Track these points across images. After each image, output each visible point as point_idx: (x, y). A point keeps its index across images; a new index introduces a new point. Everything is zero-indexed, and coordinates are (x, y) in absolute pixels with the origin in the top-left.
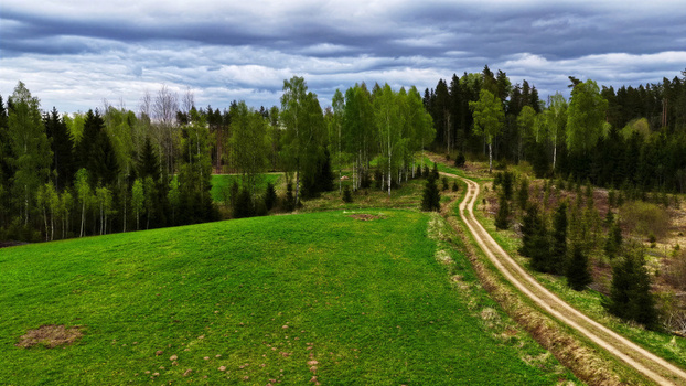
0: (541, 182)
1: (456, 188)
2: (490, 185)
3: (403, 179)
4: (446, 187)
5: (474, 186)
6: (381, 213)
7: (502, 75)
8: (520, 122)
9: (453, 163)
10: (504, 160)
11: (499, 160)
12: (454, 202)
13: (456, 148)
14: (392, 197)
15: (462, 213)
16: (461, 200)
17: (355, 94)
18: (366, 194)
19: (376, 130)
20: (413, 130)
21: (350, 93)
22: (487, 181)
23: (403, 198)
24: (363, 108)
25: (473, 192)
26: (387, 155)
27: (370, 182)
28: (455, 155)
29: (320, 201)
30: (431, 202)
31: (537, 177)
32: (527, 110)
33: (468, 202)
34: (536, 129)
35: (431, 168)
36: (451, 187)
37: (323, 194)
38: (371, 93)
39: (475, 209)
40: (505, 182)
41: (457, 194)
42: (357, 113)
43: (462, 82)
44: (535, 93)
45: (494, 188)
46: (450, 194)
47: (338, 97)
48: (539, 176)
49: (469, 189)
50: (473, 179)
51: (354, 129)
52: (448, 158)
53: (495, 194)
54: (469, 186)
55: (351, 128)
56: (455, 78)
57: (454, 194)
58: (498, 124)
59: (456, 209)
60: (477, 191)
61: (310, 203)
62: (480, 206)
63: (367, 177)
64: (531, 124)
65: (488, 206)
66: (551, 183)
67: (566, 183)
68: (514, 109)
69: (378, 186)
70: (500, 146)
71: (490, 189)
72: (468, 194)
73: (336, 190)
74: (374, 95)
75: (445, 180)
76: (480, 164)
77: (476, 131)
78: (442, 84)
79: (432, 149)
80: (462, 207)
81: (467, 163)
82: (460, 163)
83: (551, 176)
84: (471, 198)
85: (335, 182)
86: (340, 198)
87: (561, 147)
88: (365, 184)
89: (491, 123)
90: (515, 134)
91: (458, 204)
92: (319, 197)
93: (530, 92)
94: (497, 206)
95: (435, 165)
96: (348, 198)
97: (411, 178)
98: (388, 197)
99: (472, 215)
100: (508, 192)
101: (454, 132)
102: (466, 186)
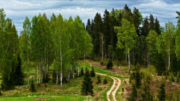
0: (160, 78)
1: (105, 82)
2: (127, 80)
3: (71, 77)
4: (99, 82)
5: (118, 81)
6: (53, 96)
7: (136, 11)
8: (148, 40)
9: (105, 67)
10: (138, 64)
11: (135, 64)
12: (103, 91)
13: (108, 57)
14: (64, 88)
15: (108, 96)
16: (108, 90)
17: (39, 20)
18: (46, 86)
19: (52, 43)
20: (78, 45)
21: (35, 19)
22: (127, 78)
23: (70, 89)
24: (44, 30)
25: (116, 85)
26: (59, 60)
27: (50, 79)
28: (106, 62)
29: (15, 91)
30: (87, 89)
31: (158, 75)
32: (152, 33)
33: (113, 91)
34: (158, 45)
35: (90, 70)
36: (102, 81)
37: (17, 87)
38: (50, 20)
39: (116, 94)
40: (137, 77)
41: (106, 86)
42: (40, 32)
43: (111, 15)
44: (157, 23)
45: (130, 82)
46: (102, 86)
47: (27, 22)
48: (160, 74)
49: (115, 83)
50: (118, 77)
51: (38, 43)
52: (102, 64)
53: (131, 85)
54: (115, 81)
55: (35, 42)
56: (106, 12)
57: (104, 86)
58: (133, 41)
59: (105, 95)
60: (119, 84)
61: (7, 93)
62: (120, 93)
63: (47, 76)
64: (155, 41)
65: (125, 92)
66: (166, 78)
67: (175, 78)
68: (145, 32)
69: (54, 81)
70: (136, 56)
71: (128, 83)
72: (114, 86)
73: (26, 84)
74: (51, 21)
75: (99, 77)
76: (123, 68)
77: (119, 45)
78: (98, 16)
79: (92, 58)
80: (108, 93)
81: (114, 67)
82: (110, 66)
83: (166, 74)
84: (115, 88)
85: (25, 79)
86: (28, 90)
87: (173, 55)
88: (46, 80)
89: (129, 40)
90: (145, 48)
91: (106, 92)
92: (14, 89)
93: (154, 22)
94: (131, 92)
95: (93, 68)
96: (33, 89)
97: (76, 76)
98: (60, 88)
99: (114, 98)
100: (138, 84)
101: (106, 47)
102: (112, 81)
